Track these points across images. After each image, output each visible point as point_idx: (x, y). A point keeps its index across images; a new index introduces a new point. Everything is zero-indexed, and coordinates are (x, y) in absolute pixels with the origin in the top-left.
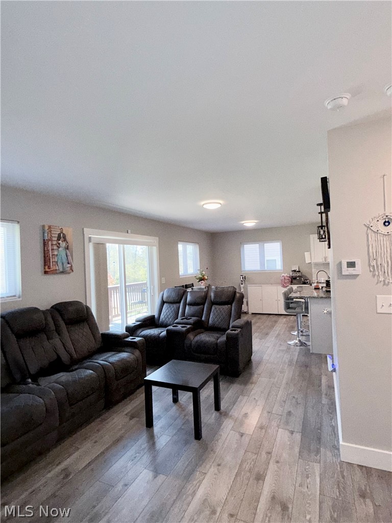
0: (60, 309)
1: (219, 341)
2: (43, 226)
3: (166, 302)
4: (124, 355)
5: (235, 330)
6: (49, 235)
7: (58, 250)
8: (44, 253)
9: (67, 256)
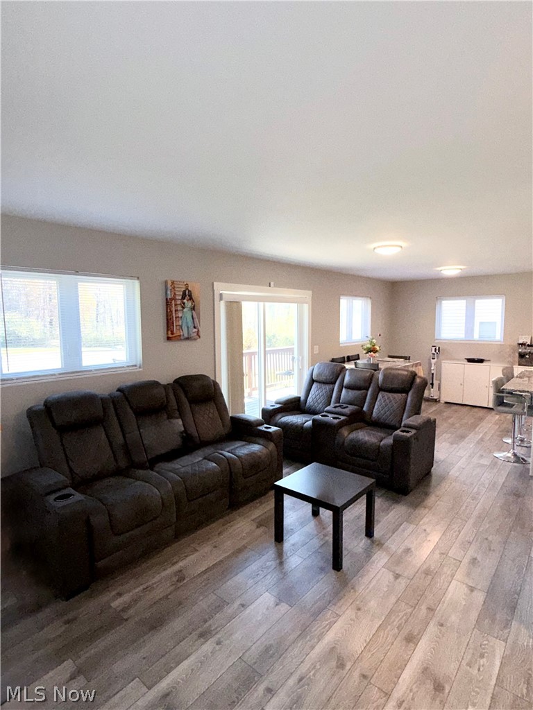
0: (184, 383)
1: (382, 443)
2: (166, 282)
3: (317, 381)
4: (255, 448)
5: (408, 432)
6: (173, 293)
7: (183, 312)
8: (167, 316)
9: (193, 319)
